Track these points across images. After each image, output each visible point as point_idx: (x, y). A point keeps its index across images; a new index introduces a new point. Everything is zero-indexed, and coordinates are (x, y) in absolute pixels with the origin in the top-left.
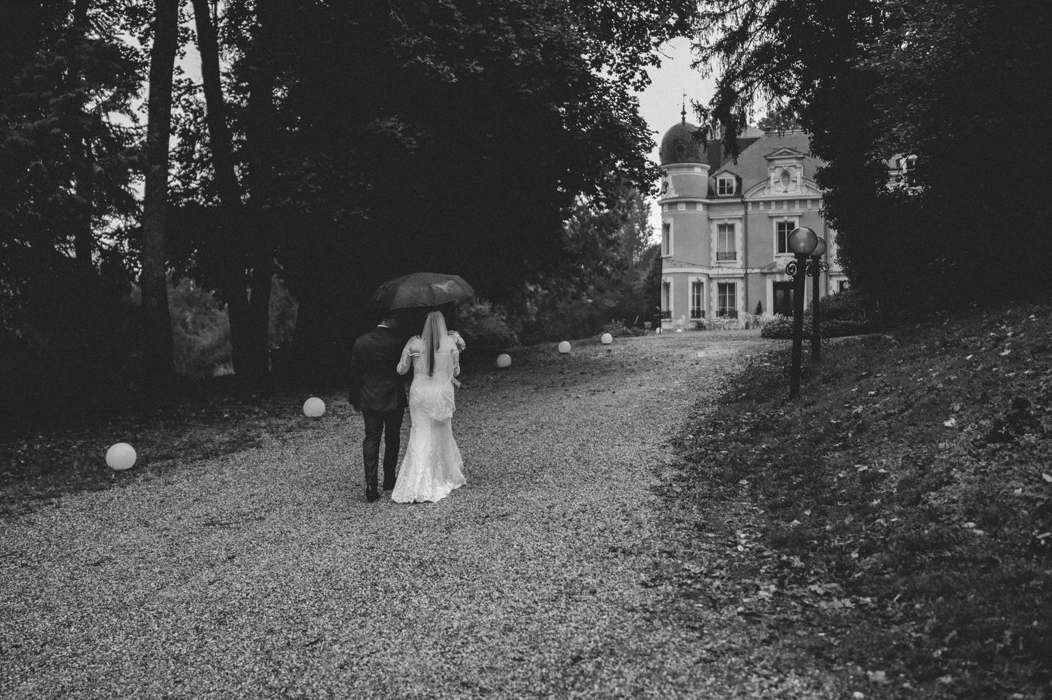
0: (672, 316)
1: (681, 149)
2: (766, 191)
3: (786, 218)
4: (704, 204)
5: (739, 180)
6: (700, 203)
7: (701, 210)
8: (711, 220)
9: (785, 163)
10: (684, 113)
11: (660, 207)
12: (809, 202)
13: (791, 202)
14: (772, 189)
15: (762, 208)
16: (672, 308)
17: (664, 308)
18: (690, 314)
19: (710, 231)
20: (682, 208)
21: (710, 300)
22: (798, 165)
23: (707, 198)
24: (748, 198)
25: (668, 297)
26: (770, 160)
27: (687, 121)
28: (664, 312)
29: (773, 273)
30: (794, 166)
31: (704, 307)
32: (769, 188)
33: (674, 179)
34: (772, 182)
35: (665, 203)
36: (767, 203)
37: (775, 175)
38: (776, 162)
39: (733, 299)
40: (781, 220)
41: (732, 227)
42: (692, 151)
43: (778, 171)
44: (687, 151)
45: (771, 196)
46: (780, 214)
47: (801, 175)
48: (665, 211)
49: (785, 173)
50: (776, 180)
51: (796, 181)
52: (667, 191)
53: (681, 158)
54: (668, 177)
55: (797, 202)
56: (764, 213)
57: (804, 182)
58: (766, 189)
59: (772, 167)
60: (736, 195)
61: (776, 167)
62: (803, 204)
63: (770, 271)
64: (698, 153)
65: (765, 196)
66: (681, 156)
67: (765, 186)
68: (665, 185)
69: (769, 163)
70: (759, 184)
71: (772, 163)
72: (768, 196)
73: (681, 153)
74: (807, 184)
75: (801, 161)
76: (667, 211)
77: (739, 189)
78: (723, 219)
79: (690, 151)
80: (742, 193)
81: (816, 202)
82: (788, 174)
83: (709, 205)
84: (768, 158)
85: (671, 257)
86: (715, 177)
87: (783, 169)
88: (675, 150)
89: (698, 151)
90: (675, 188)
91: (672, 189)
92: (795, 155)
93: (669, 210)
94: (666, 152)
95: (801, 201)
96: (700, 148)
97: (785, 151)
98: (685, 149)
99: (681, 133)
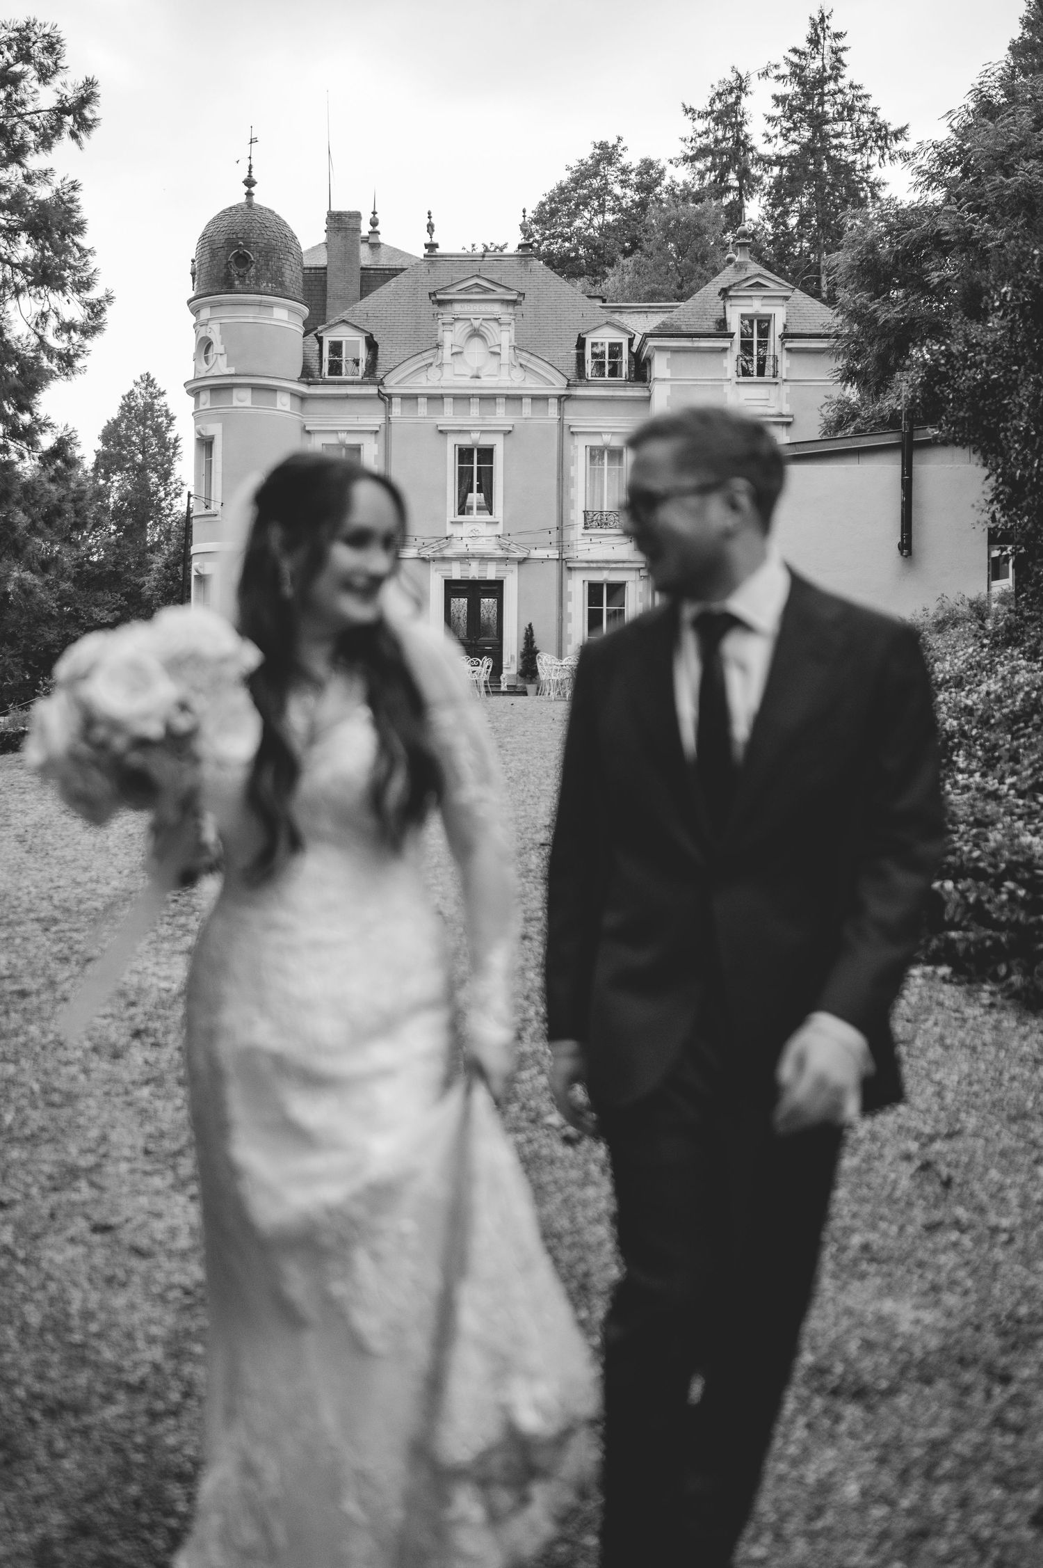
1: (242, 260)
2: (433, 371)
3: (475, 436)
4: (294, 394)
5: (372, 345)
6: (284, 390)
7: (287, 408)
8: (309, 432)
9: (476, 311)
10: (250, 183)
11: (192, 400)
12: (527, 401)
13: (488, 399)
14: (446, 369)
15: (423, 408)
20: (242, 399)
22: (505, 318)
23: (299, 381)
24: (393, 384)
26: (441, 303)
27: (256, 200)
29: (444, 559)
30: (496, 320)
32: (441, 365)
33: (224, 328)
34: (446, 352)
35: (204, 388)
36: (436, 399)
37: (451, 337)
38: (457, 308)
40: (466, 441)
41: (354, 452)
42: (268, 269)
43: (461, 329)
44: (256, 268)
45: (443, 383)
46: (463, 425)
47: (510, 341)
48: (202, 407)
49: (476, 333)
50: (455, 350)
51: (499, 354)
52: (206, 359)
53: (242, 283)
54: (210, 326)
55: (501, 401)
56: (427, 421)
57: (517, 357)
58: (432, 370)
59: (448, 319)
60: (366, 379)
61: (456, 319)
62: (514, 405)
63: (438, 555)
64: (282, 275)
65: (430, 384)
66: (242, 277)
67: (430, 361)
68: (205, 345)
69: (441, 310)
70: (419, 356)
71: (449, 308)
72: (436, 384)
73: (242, 270)
74: (524, 363)
75: (510, 310)
76: (208, 406)
77: (372, 366)
78: (336, 432)
79: (265, 267)
80: (380, 374)
81: (541, 404)
82: (482, 337)
83: (303, 398)
84: (439, 297)
85: (215, 515)
86: (320, 335)
87: (471, 325)
88: (230, 262)
89: (283, 270)
90: (226, 352)
91: (220, 354)
92: (498, 294)
93: (211, 403)
94: (207, 265)
95: (509, 398)
96: (288, 263)
97: (477, 284)
98: (252, 261)
99: (244, 224)
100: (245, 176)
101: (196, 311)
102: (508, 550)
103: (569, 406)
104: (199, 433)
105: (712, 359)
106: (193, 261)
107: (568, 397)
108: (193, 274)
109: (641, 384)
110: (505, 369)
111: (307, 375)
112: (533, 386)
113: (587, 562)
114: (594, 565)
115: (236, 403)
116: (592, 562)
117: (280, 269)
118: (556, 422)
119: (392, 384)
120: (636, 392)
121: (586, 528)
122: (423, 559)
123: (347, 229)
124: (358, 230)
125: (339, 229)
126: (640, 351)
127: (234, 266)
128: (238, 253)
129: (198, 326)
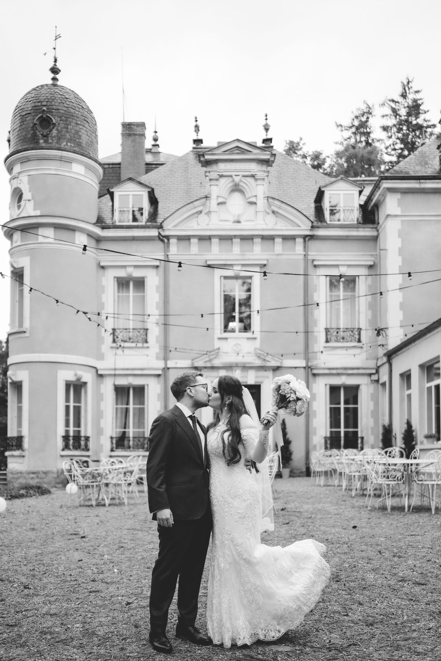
0: (26, 444)
1: (46, 122)
3: (237, 269)
4: (90, 235)
5: (153, 201)
6: (82, 230)
7: (85, 244)
8: (103, 267)
9: (237, 169)
10: (55, 70)
11: (8, 242)
12: (278, 240)
13: (248, 239)
14: (213, 216)
15: (195, 246)
16: (25, 432)
17: (12, 432)
18: (60, 443)
19: (102, 289)
20: (47, 236)
21: (99, 415)
22: (260, 175)
23: (94, 225)
24: (170, 229)
25: (20, 410)
26: (209, 163)
28: (12, 438)
29: (213, 368)
30: (253, 176)
31: (87, 429)
32: (209, 213)
33: (32, 179)
34: (213, 202)
35: (16, 229)
36: (205, 239)
37: (217, 190)
38: (222, 166)
39: (141, 414)
40: (230, 272)
41: (140, 283)
42: (68, 132)
43: (225, 184)
44: (57, 130)
45: (211, 227)
46: (227, 260)
47: (264, 193)
48: (14, 245)
49: (236, 189)
50: (221, 200)
51: (255, 203)
52: (19, 207)
53: (46, 142)
54: (20, 178)
55: (258, 240)
56: (198, 257)
57: (270, 205)
58: (202, 217)
59: (214, 175)
60: (149, 224)
62: (269, 243)
63: (208, 365)
64: (80, 137)
65: (199, 227)
66: (45, 136)
67: (200, 209)
68: (18, 195)
69: (209, 169)
70: (191, 205)
71: (214, 167)
72: (205, 227)
73: (45, 132)
74: (276, 209)
75: (264, 168)
76: (19, 243)
77: (154, 215)
78: (124, 267)
79: (65, 130)
80: (159, 220)
81: (290, 243)
82: (241, 191)
83: (98, 240)
84: (207, 157)
85: (25, 332)
86: (111, 190)
87: (233, 181)
88: (35, 124)
89: (80, 134)
90: (33, 198)
91: (29, 200)
92: (255, 154)
93: (22, 241)
94: (18, 129)
95: (264, 238)
96: (84, 129)
97: (237, 147)
98: (54, 124)
99: (48, 95)
100: (52, 64)
101: (10, 170)
102: (264, 360)
103: (313, 245)
104: (12, 266)
106: (9, 132)
107: (312, 237)
108: (9, 141)
109: (371, 226)
110: (260, 216)
111: (100, 222)
112: (284, 228)
113: (329, 369)
114: (334, 372)
115: (41, 239)
116: (333, 369)
117: (77, 132)
118: (302, 257)
119: (170, 227)
120: (367, 232)
121: (327, 341)
123: (135, 135)
124: (143, 135)
125: (130, 135)
126: (369, 198)
127: (39, 128)
128: (42, 116)
129: (12, 181)
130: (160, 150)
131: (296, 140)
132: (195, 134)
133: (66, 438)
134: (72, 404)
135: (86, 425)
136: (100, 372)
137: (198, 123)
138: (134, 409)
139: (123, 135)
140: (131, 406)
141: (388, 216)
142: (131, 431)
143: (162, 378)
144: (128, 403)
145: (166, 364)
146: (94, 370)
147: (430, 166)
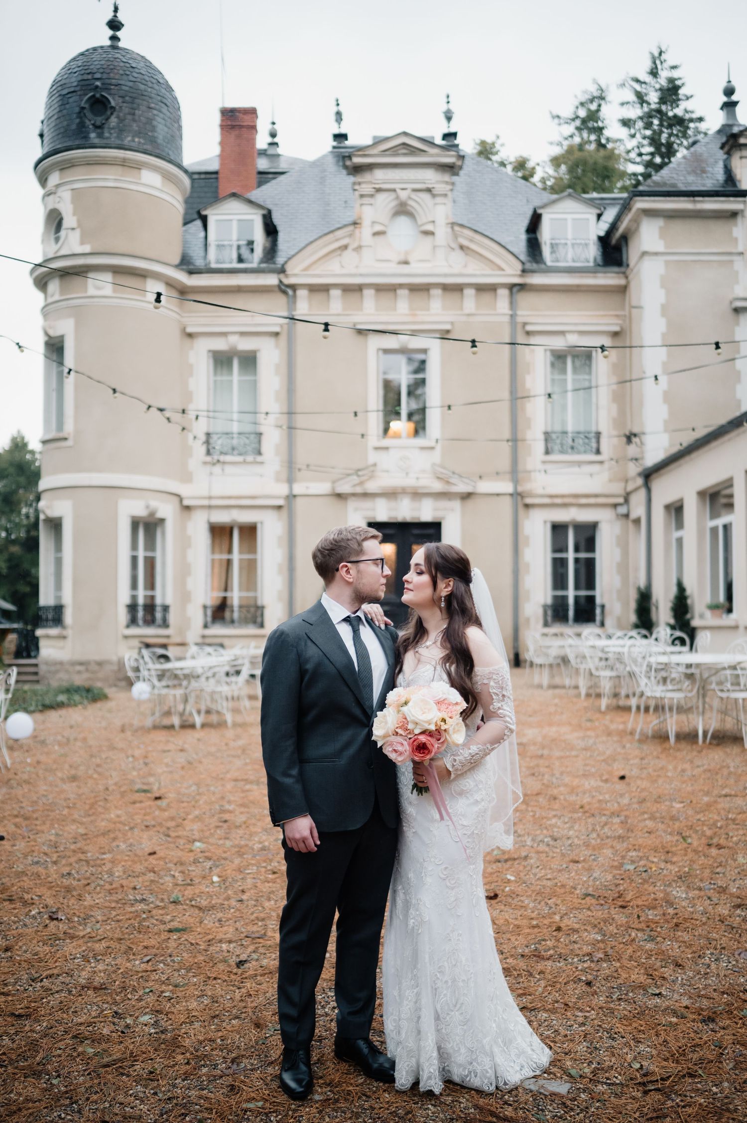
0: (68, 617)
1: (100, 105)
3: (403, 338)
4: (170, 283)
5: (271, 230)
6: (157, 276)
8: (190, 335)
9: (404, 179)
10: (115, 25)
11: (40, 295)
12: (469, 292)
13: (420, 289)
14: (366, 253)
15: (337, 301)
16: (67, 595)
17: (46, 598)
18: (123, 616)
19: (187, 369)
20: (100, 286)
21: (184, 571)
22: (440, 188)
23: (178, 268)
24: (297, 274)
25: (59, 562)
26: (358, 169)
28: (46, 609)
29: (366, 495)
30: (429, 190)
31: (165, 594)
32: (359, 249)
33: (77, 196)
34: (366, 232)
35: (53, 273)
36: (353, 290)
37: (372, 213)
38: (379, 174)
39: (251, 568)
40: (392, 343)
41: (249, 361)
42: (134, 120)
43: (385, 202)
44: (118, 117)
45: (362, 270)
46: (388, 323)
47: (446, 217)
48: (50, 300)
49: (403, 210)
50: (378, 228)
51: (432, 233)
52: (57, 240)
53: (100, 136)
54: (59, 194)
55: (436, 292)
56: (342, 319)
57: (455, 236)
58: (348, 254)
59: (366, 189)
60: (264, 265)
61: (379, 190)
62: (454, 297)
63: (359, 490)
64: (154, 129)
65: (344, 271)
66: (99, 127)
67: (344, 242)
68: (55, 221)
69: (358, 179)
70: (331, 236)
71: (367, 177)
72: (354, 271)
73: (99, 120)
74: (465, 243)
75: (447, 177)
76: (57, 297)
77: (271, 252)
78: (224, 334)
79: (130, 117)
80: (280, 259)
81: (487, 297)
82: (410, 215)
83: (183, 292)
84: (357, 160)
85: (66, 439)
86: (204, 213)
87: (398, 198)
88: (83, 108)
89: (155, 123)
90: (80, 225)
91: (73, 229)
92: (432, 155)
93: (62, 294)
94: (56, 117)
95: (446, 288)
96: (161, 115)
97: (404, 144)
98: (112, 108)
99: (103, 62)
100: (110, 15)
101: (43, 180)
102: (448, 482)
103: (524, 299)
104: (46, 334)
105: (717, 228)
107: (522, 287)
109: (616, 269)
110: (441, 253)
111: (186, 264)
112: (478, 272)
113: (551, 496)
114: (558, 501)
115: (91, 291)
116: (556, 496)
117: (150, 121)
118: (507, 319)
119: (296, 271)
120: (609, 278)
121: (547, 452)
122: (339, 496)
123: (241, 127)
124: (253, 128)
125: (233, 127)
126: (613, 227)
127: (89, 114)
128: (93, 96)
129: (46, 198)
130: (280, 151)
131: (489, 140)
132: (336, 125)
133: (132, 608)
134: (141, 554)
135: (164, 587)
136: (186, 502)
137: (341, 108)
138: (241, 560)
139: (222, 127)
140: (236, 556)
141: (645, 253)
142: (236, 597)
143: (285, 512)
144: (230, 551)
145: (291, 489)
146: (176, 500)
147: (709, 175)
